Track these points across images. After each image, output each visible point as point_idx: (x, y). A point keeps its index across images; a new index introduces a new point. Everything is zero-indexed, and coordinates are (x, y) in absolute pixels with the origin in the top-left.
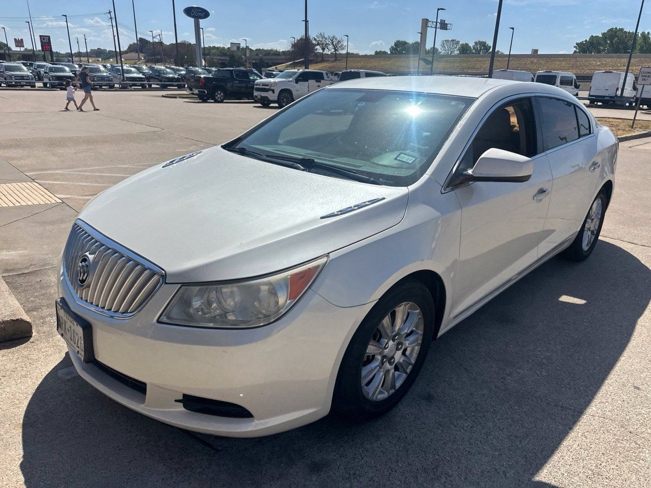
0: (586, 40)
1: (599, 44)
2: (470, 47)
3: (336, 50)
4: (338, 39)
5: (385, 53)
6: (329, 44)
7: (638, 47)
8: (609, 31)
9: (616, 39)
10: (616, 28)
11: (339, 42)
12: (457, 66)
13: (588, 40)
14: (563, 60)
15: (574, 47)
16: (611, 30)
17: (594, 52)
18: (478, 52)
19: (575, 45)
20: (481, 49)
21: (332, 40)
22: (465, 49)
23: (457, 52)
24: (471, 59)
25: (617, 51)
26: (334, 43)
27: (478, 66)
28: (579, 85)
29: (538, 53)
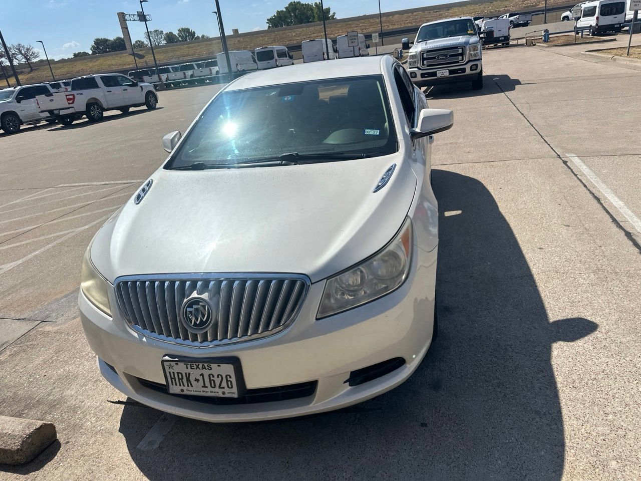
0: (274, 16)
1: (286, 17)
2: (175, 35)
3: (28, 60)
4: (26, 46)
5: (85, 54)
6: (16, 54)
7: (316, 16)
8: (290, 5)
9: (297, 11)
10: (294, 2)
11: (28, 49)
12: (171, 56)
13: (276, 15)
14: (265, 36)
15: (267, 23)
16: (291, 4)
17: (284, 25)
18: (184, 39)
19: (267, 21)
20: (186, 36)
21: (19, 49)
22: (170, 38)
23: (164, 42)
24: (182, 47)
25: (301, 21)
26: (23, 52)
27: (191, 52)
28: (292, 56)
29: (239, 33)
